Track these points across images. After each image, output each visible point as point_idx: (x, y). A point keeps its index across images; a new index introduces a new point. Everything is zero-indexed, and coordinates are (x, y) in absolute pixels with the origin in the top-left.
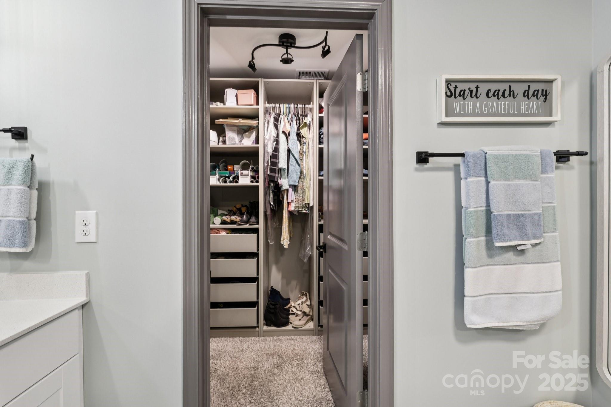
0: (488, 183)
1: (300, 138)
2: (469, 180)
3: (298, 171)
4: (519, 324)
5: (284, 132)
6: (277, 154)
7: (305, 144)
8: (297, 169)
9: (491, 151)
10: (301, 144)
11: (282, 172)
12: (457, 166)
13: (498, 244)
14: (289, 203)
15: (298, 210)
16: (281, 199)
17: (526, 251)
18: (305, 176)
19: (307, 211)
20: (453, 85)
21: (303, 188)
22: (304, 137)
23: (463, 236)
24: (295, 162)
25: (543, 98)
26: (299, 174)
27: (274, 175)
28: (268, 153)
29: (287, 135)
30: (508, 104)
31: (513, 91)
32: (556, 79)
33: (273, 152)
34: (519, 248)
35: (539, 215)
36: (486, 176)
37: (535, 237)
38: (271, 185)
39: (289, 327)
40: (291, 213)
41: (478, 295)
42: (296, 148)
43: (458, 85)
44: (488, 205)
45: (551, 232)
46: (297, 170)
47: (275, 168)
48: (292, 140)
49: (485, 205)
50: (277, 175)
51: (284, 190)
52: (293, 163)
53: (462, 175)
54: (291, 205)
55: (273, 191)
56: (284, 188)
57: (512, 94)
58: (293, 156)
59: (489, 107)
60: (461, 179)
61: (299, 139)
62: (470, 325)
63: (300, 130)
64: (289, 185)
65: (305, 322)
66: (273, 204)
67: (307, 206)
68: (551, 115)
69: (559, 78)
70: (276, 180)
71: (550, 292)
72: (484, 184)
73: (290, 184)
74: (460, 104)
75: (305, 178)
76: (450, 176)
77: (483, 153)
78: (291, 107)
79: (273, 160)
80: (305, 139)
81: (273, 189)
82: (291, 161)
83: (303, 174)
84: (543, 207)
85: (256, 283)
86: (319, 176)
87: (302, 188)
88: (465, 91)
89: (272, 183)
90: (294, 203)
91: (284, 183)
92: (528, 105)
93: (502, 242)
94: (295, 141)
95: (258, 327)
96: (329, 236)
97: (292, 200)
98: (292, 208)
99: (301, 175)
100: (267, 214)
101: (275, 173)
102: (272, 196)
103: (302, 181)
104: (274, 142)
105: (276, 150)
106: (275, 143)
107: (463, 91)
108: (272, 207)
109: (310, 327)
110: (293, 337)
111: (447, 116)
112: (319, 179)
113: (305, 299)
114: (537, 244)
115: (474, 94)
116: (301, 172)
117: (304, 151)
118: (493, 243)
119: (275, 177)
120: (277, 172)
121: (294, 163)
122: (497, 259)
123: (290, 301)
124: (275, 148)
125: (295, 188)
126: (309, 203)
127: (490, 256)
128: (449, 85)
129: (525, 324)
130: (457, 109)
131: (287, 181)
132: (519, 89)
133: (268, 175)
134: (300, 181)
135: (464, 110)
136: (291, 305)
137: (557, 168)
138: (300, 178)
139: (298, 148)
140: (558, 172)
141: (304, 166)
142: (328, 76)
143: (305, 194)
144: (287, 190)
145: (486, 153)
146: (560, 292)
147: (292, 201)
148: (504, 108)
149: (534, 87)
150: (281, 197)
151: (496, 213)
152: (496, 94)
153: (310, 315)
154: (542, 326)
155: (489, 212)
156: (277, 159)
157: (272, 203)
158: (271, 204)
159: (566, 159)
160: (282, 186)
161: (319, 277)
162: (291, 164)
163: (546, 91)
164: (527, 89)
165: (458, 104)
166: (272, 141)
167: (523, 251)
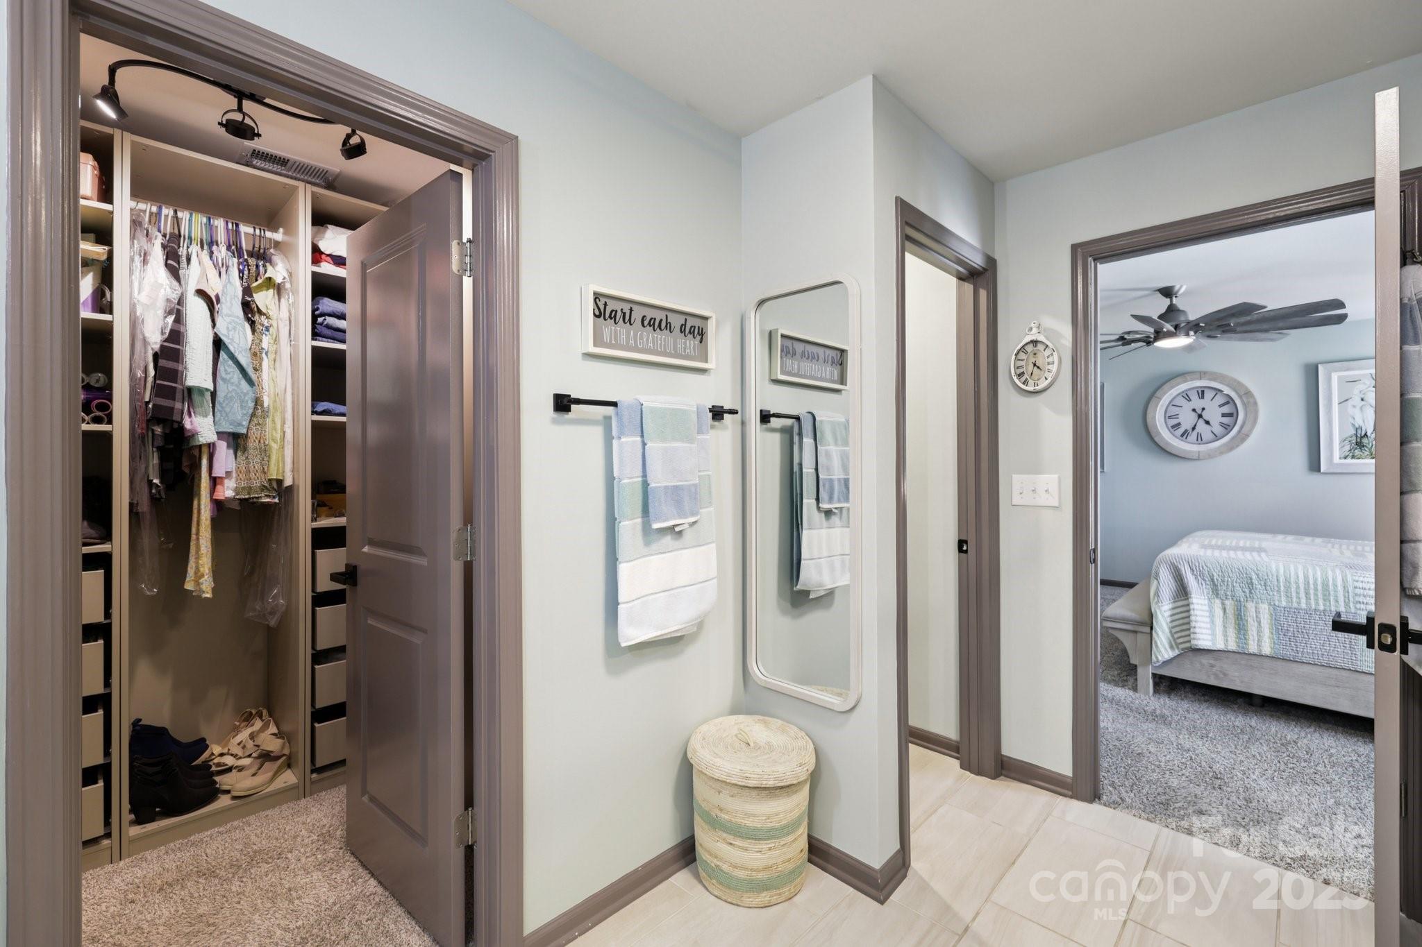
0: (644, 444)
1: (253, 315)
2: (623, 440)
3: (246, 398)
4: (676, 628)
5: (201, 293)
6: (179, 349)
7: (268, 330)
8: (245, 391)
9: (649, 402)
10: (253, 331)
11: (196, 397)
12: (608, 419)
13: (656, 526)
14: (217, 480)
15: (247, 497)
16: (187, 470)
17: (683, 533)
18: (268, 412)
19: (274, 497)
20: (603, 300)
21: (262, 442)
22: (264, 314)
23: (616, 519)
24: (237, 374)
25: (699, 338)
26: (251, 405)
27: (172, 406)
28: (145, 342)
29: (211, 303)
30: (665, 339)
31: (670, 323)
32: (711, 317)
33: (166, 340)
34: (677, 529)
35: (695, 485)
36: (642, 436)
37: (693, 514)
38: (153, 431)
39: (223, 801)
40: (219, 506)
41: (634, 599)
42: (239, 337)
43: (609, 302)
44: (644, 475)
45: (707, 507)
46: (245, 394)
47: (174, 385)
48: (227, 315)
49: (641, 474)
50: (178, 405)
51: (200, 446)
52: (233, 377)
53: (614, 433)
54: (222, 484)
55: (158, 448)
56: (201, 439)
57: (669, 326)
58: (232, 357)
59: (645, 340)
60: (613, 438)
61: (250, 315)
62: (626, 642)
63: (254, 295)
64: (218, 433)
65: (270, 774)
66: (161, 482)
67: (275, 487)
68: (706, 361)
69: (714, 317)
70: (176, 417)
71: (706, 581)
72: (640, 445)
73: (220, 430)
74: (611, 329)
75: (267, 416)
76: (597, 432)
77: (639, 404)
78: (217, 227)
79: (162, 362)
80: (268, 318)
81: (159, 442)
82: (226, 370)
83: (262, 406)
84: (699, 476)
85: (101, 712)
86: (314, 412)
87: (259, 442)
88: (616, 311)
89: (158, 424)
90: (234, 480)
91: (202, 427)
92: (685, 343)
93: (660, 522)
94: (236, 320)
95: (108, 835)
96: (366, 547)
97: (227, 472)
98: (227, 491)
99: (255, 408)
100: (140, 510)
101: (174, 399)
102: (155, 460)
103: (259, 424)
104: (170, 313)
105: (176, 336)
106: (171, 319)
107: (614, 312)
108: (156, 491)
109: (285, 782)
110: (236, 823)
111: (595, 345)
112: (314, 423)
113: (258, 724)
114: (694, 523)
115: (627, 319)
116: (258, 402)
117: (262, 349)
118: (651, 525)
119: (172, 409)
120: (178, 396)
121: (235, 376)
122: (654, 547)
123: (207, 742)
124: (172, 331)
125: (237, 441)
126: (281, 478)
127: (647, 543)
128: (597, 300)
129: (683, 626)
130: (606, 338)
131: (212, 420)
132: (676, 321)
133: (147, 403)
134: (253, 423)
135: (616, 340)
136: (213, 754)
137: (712, 427)
138: (253, 415)
139: (247, 340)
140: (712, 432)
141: (266, 387)
142: (334, 180)
143: (269, 457)
144: (211, 447)
145: (642, 405)
146: (715, 581)
147: (228, 474)
148: (661, 344)
149: (691, 322)
150: (185, 463)
151: (654, 485)
152: (652, 323)
153: (284, 755)
154: (700, 625)
155: (645, 484)
156: (178, 362)
157: (156, 481)
158: (150, 483)
159: (720, 416)
160: (193, 435)
161: (313, 655)
162: (224, 380)
163: (702, 329)
164: (684, 323)
165: (608, 328)
166: (160, 313)
167: (680, 532)
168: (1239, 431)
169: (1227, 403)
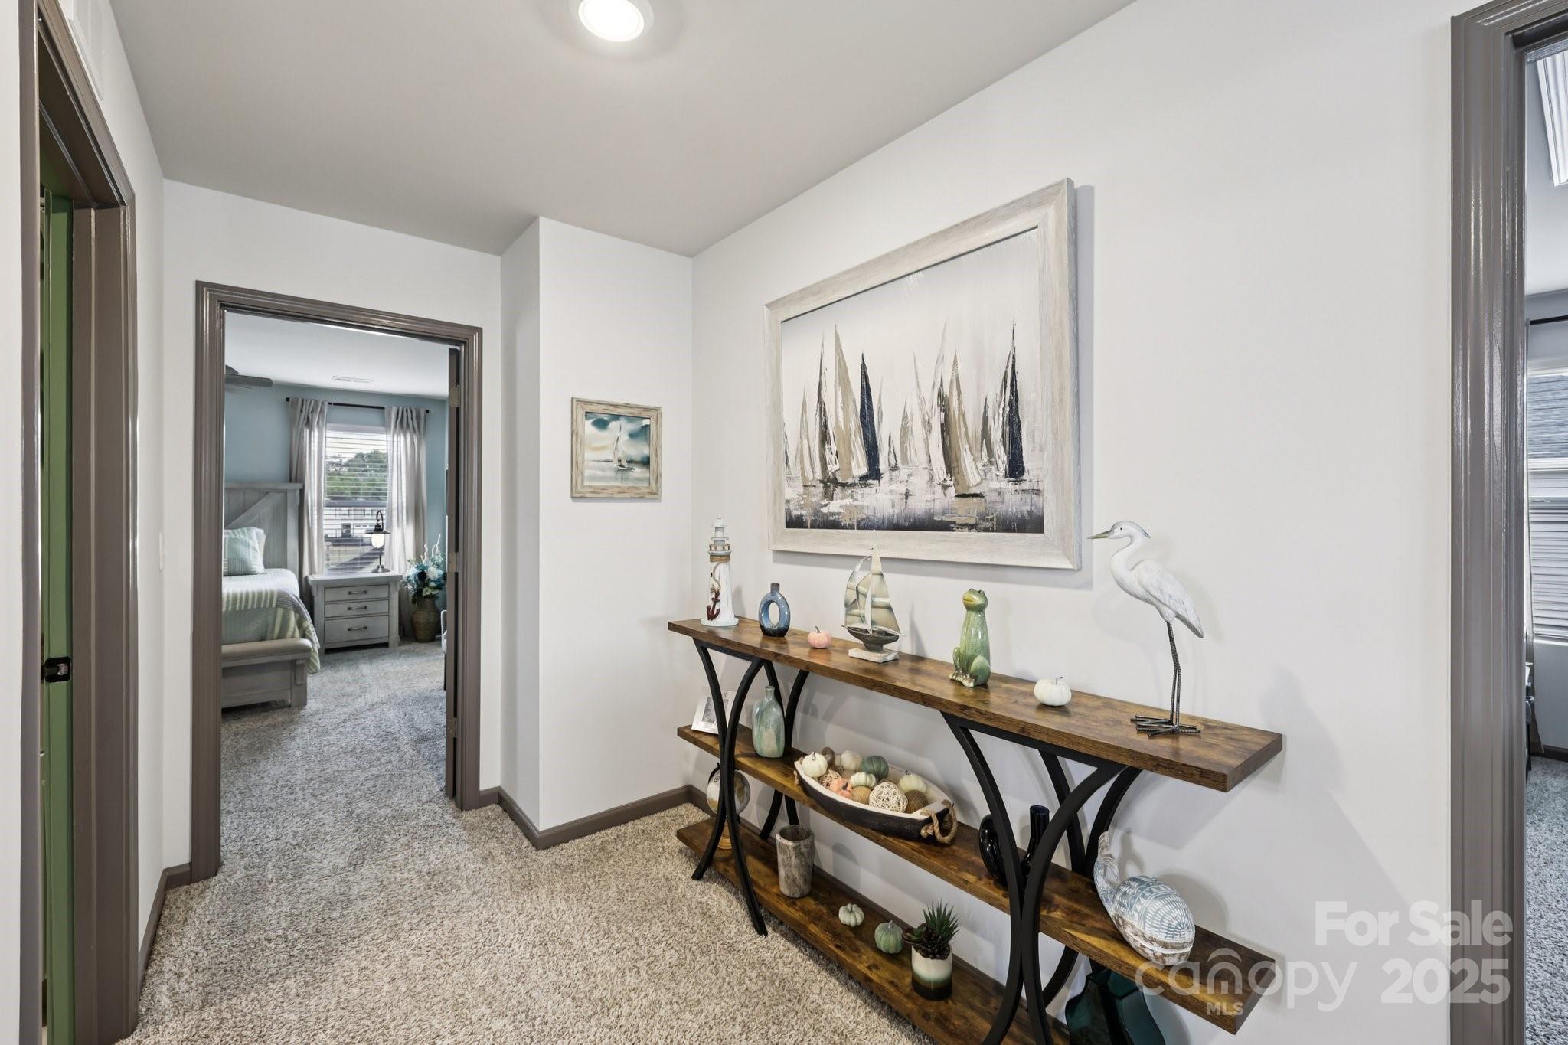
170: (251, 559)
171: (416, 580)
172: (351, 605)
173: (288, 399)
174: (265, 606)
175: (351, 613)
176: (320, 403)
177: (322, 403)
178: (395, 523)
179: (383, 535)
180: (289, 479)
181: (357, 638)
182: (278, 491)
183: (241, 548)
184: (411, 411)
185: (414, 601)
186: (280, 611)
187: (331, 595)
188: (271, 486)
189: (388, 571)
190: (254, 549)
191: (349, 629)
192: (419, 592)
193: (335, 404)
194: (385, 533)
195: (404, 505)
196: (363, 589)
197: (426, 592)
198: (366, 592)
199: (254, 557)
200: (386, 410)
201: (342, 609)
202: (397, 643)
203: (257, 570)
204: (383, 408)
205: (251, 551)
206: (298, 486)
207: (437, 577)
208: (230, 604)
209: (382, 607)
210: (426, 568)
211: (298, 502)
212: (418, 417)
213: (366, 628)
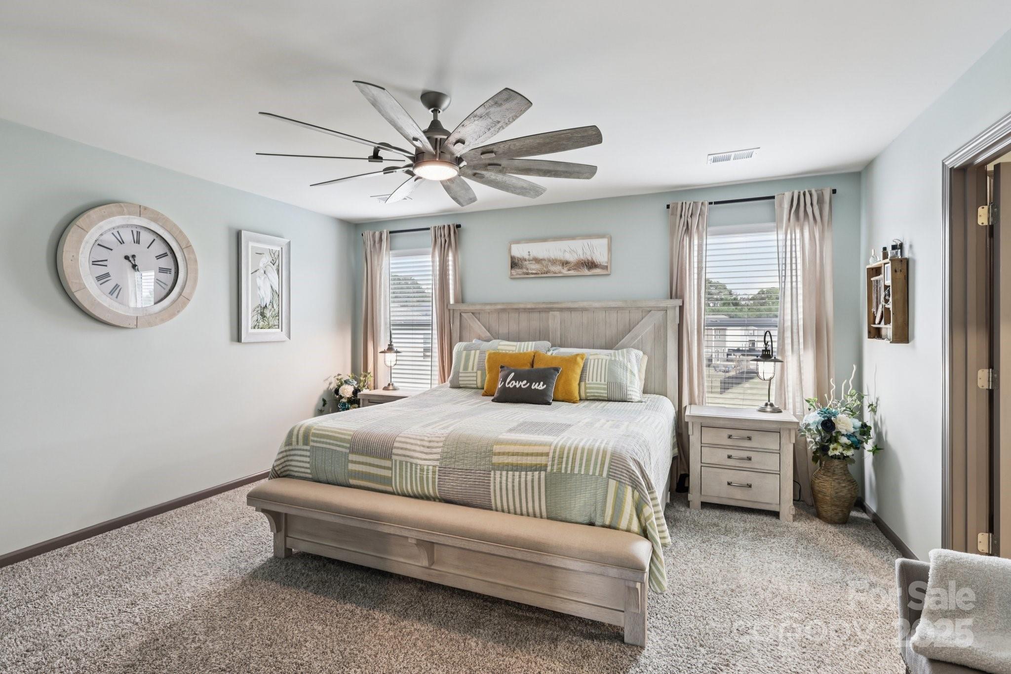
168: (180, 294)
169: (165, 255)
170: (628, 384)
171: (818, 430)
172: (731, 452)
173: (668, 207)
174: (594, 474)
175: (731, 462)
176: (700, 204)
177: (702, 203)
178: (788, 347)
179: (772, 363)
180: (669, 297)
181: (739, 497)
182: (659, 309)
183: (620, 371)
184: (811, 195)
185: (815, 459)
186: (613, 483)
187: (710, 436)
188: (652, 304)
189: (780, 412)
190: (632, 372)
191: (729, 484)
192: (823, 449)
193: (716, 203)
194: (776, 361)
195: (801, 323)
196: (748, 434)
197: (835, 450)
198: (749, 438)
199: (631, 382)
200: (776, 200)
201: (720, 456)
202: (791, 517)
203: (633, 397)
204: (773, 197)
205: (629, 374)
206: (678, 302)
207: (852, 430)
208: (557, 458)
209: (771, 462)
210: (835, 415)
211: (677, 321)
212: (820, 201)
213: (750, 486)
